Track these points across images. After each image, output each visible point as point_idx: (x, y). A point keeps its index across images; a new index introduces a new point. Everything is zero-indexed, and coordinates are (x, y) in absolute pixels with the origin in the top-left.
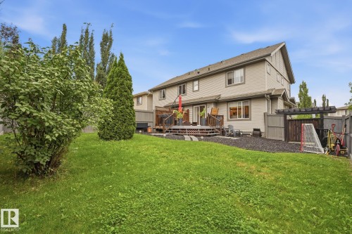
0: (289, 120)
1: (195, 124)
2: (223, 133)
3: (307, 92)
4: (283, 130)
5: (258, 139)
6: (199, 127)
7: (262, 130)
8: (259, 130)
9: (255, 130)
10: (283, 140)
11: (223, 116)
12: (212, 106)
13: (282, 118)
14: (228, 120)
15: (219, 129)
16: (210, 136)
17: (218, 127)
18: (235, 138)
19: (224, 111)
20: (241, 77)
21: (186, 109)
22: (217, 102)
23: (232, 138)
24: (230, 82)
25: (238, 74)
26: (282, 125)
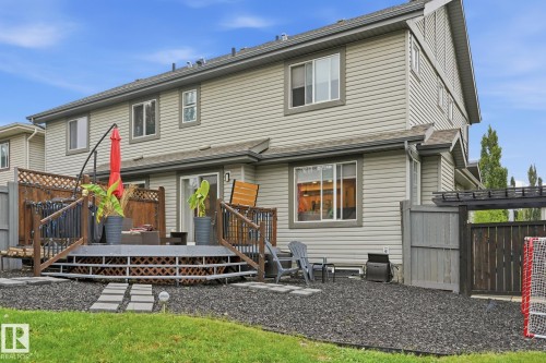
0: (475, 227)
1: (179, 238)
2: (269, 271)
3: (497, 155)
4: (455, 257)
5: (382, 288)
6: (191, 248)
7: (395, 260)
8: (384, 258)
9: (373, 257)
10: (455, 288)
11: (273, 212)
12: (241, 176)
13: (453, 220)
14: (292, 226)
15: (255, 257)
16: (219, 282)
17: (254, 249)
18: (307, 291)
19: (277, 193)
20: (334, 83)
21: (154, 185)
22: (258, 164)
23: (297, 290)
24: (299, 96)
25: (324, 71)
26: (454, 242)
